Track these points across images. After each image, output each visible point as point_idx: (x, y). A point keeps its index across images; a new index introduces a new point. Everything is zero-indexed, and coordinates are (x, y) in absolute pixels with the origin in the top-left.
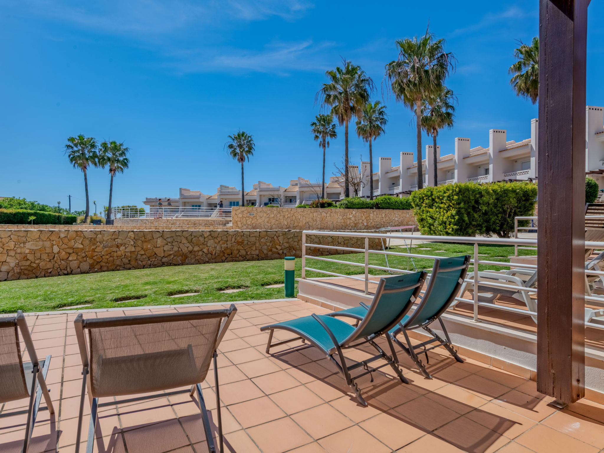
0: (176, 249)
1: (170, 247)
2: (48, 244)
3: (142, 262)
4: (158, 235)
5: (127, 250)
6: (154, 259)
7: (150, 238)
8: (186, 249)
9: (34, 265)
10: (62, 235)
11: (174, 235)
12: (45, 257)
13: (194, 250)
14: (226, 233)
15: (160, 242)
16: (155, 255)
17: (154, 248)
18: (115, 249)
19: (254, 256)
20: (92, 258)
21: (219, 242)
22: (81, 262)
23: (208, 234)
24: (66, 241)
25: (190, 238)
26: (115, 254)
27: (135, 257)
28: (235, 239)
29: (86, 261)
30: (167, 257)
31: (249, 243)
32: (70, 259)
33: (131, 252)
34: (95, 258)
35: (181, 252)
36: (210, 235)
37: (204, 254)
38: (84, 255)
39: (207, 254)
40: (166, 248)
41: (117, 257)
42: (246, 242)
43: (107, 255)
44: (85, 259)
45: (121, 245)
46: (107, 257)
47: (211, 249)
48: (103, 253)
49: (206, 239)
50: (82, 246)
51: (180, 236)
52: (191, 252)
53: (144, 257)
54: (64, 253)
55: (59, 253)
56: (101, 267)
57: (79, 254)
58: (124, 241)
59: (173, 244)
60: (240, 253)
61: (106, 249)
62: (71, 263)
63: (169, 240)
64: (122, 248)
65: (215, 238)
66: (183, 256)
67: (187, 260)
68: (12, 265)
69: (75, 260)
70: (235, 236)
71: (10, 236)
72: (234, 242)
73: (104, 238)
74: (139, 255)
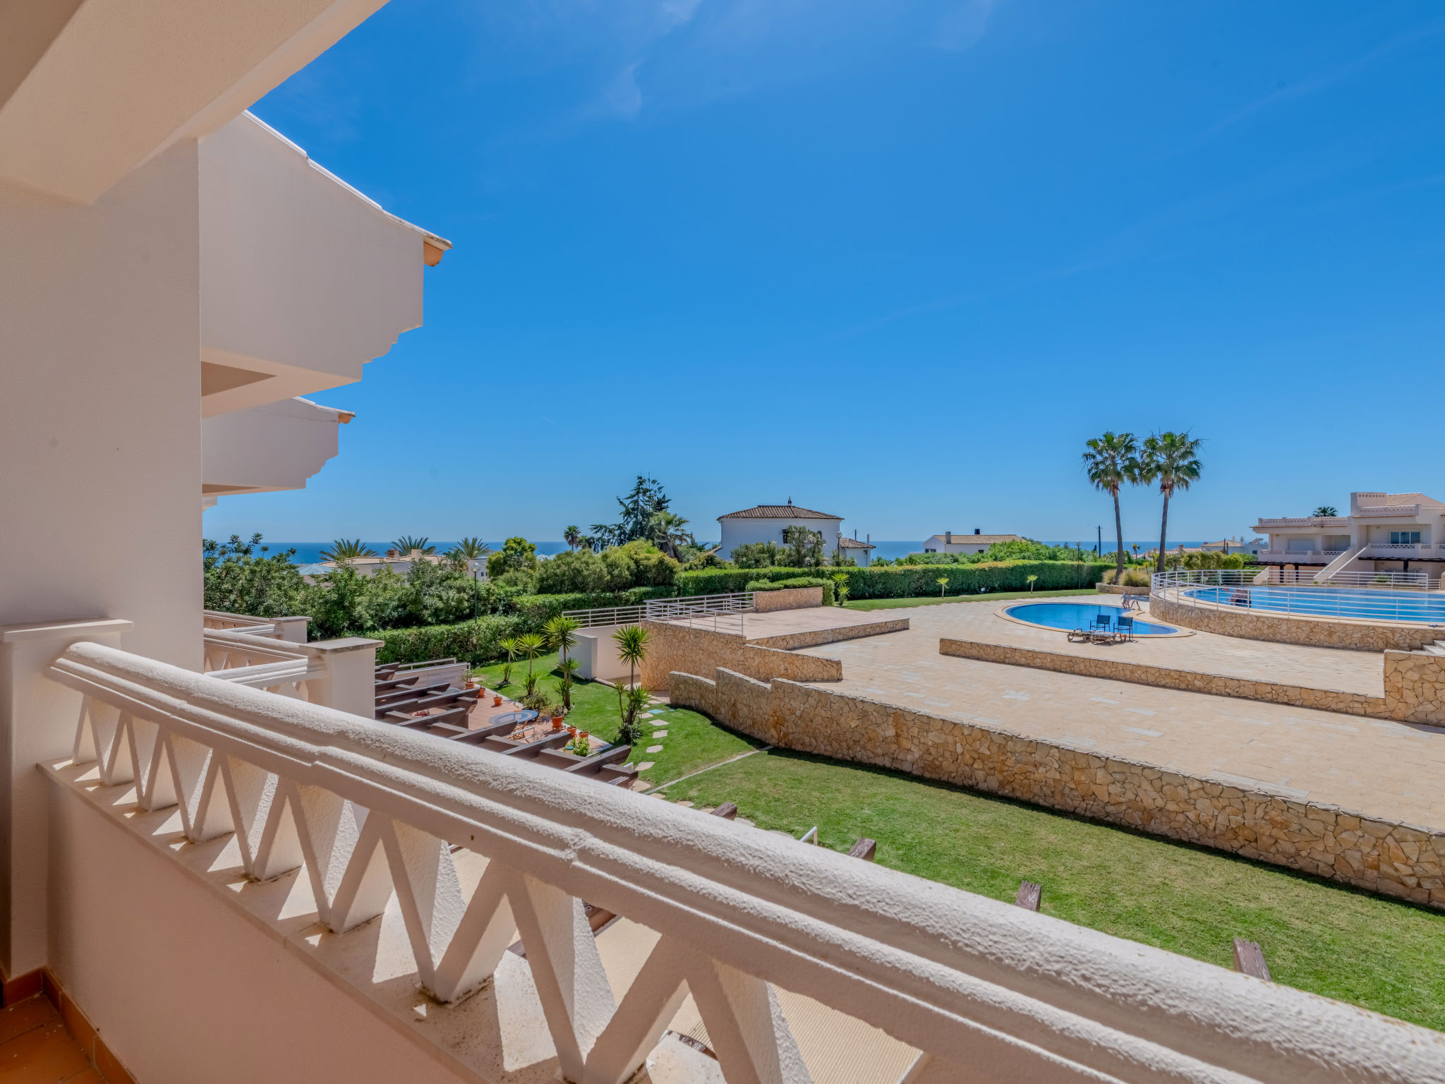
0: (1130, 796)
1: (1120, 790)
2: (950, 739)
3: (1072, 800)
4: (1097, 763)
5: (1048, 775)
6: (1092, 802)
7: (1084, 765)
8: (1150, 801)
9: (937, 763)
10: (966, 732)
11: (1126, 769)
12: (947, 755)
13: (1167, 808)
14: (1241, 795)
15: (1100, 775)
16: (1094, 796)
17: (1091, 784)
18: (1032, 769)
19: (1321, 865)
20: (1001, 772)
21: (1224, 808)
22: (988, 775)
23: (1197, 785)
24: (970, 740)
25: (1157, 784)
26: (1032, 776)
27: (1061, 788)
28: (1266, 813)
29: (994, 774)
30: (1114, 805)
31: (1304, 831)
32: (976, 766)
33: (1055, 780)
34: (1005, 774)
35: (1141, 803)
36: (1203, 789)
37: (1188, 821)
38: (991, 765)
39: (1194, 825)
40: (1112, 789)
41: (1035, 781)
42: (1294, 827)
43: (1021, 774)
44: (992, 771)
45: (1041, 764)
46: (1021, 778)
47: (1204, 817)
48: (1015, 770)
49: (1193, 795)
50: (989, 753)
51: (1137, 775)
52: (1161, 810)
53: (1075, 793)
54: (968, 756)
55: (962, 754)
56: (1013, 789)
57: (986, 763)
58: (1045, 760)
59: (1125, 786)
60: (1278, 845)
61: (1019, 765)
62: (977, 772)
63: (1118, 777)
64: (1042, 770)
65: (1213, 797)
66: (1145, 813)
67: (1153, 821)
68: (917, 755)
69: (981, 770)
70: (1263, 805)
71: (914, 720)
72: (1263, 818)
73: (1016, 748)
74: (1067, 788)
